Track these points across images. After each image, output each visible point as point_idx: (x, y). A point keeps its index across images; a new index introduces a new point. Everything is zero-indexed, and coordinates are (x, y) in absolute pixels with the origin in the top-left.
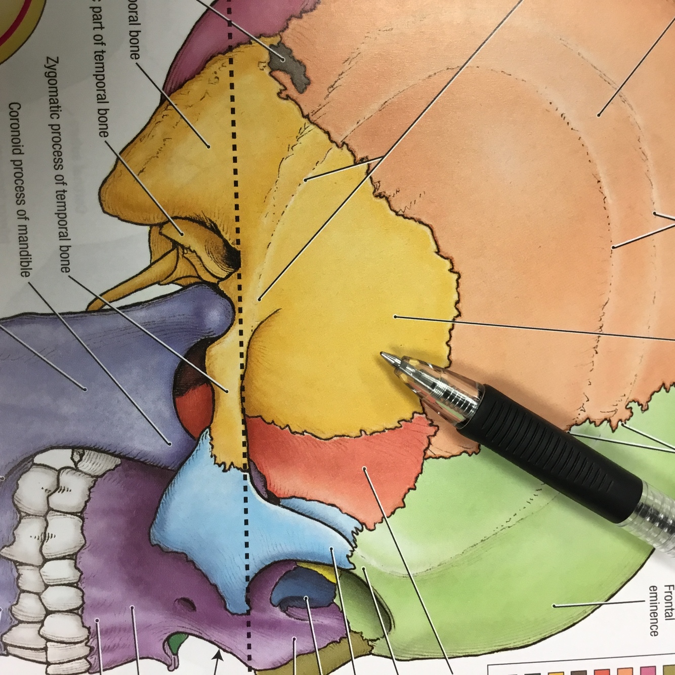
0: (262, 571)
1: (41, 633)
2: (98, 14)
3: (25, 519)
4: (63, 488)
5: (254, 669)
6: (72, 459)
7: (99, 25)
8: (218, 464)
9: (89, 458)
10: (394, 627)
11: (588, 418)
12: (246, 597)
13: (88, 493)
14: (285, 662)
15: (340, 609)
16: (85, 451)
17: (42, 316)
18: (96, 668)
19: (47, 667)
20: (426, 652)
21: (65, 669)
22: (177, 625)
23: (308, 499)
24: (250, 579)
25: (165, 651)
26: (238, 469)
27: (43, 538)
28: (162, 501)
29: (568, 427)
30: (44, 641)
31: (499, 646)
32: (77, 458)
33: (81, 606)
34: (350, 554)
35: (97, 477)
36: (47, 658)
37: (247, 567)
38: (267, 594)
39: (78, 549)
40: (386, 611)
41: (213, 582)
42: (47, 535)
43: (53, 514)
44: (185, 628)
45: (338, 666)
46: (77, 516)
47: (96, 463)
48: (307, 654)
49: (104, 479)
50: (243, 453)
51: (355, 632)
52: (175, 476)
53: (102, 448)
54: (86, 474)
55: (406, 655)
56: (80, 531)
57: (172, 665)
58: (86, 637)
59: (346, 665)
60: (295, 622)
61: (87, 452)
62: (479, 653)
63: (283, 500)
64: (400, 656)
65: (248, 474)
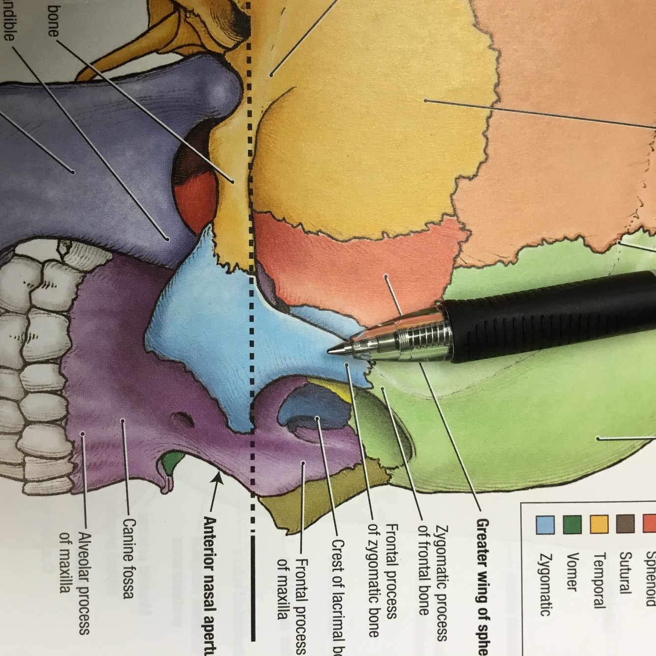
0: (268, 386)
1: (18, 446)
3: (4, 316)
4: (47, 283)
5: (257, 495)
6: (58, 250)
8: (221, 264)
9: (77, 250)
10: (416, 454)
11: (642, 227)
12: (251, 413)
13: (76, 291)
14: (293, 488)
15: (355, 432)
16: (73, 242)
17: (27, 86)
18: (80, 489)
19: (24, 485)
20: (450, 485)
21: (44, 489)
22: (172, 442)
23: (321, 308)
24: (255, 394)
25: (158, 471)
26: (244, 271)
27: (24, 339)
28: (159, 303)
29: (619, 236)
30: (21, 455)
31: (534, 481)
32: (63, 250)
33: (65, 417)
34: (367, 372)
35: (86, 272)
36: (24, 475)
37: (252, 381)
38: (273, 412)
39: (63, 352)
40: (406, 437)
41: (214, 396)
42: (29, 336)
43: (36, 312)
44: (182, 446)
45: (351, 496)
46: (63, 315)
47: (84, 257)
48: (317, 480)
49: (94, 275)
50: (250, 253)
51: (371, 459)
52: (173, 275)
53: (91, 240)
54: (73, 268)
55: (428, 487)
56: (66, 333)
57: (166, 488)
58: (70, 452)
59: (361, 495)
60: (303, 445)
61: (74, 244)
62: (511, 489)
63: (293, 308)
64: (421, 488)
65: (254, 277)
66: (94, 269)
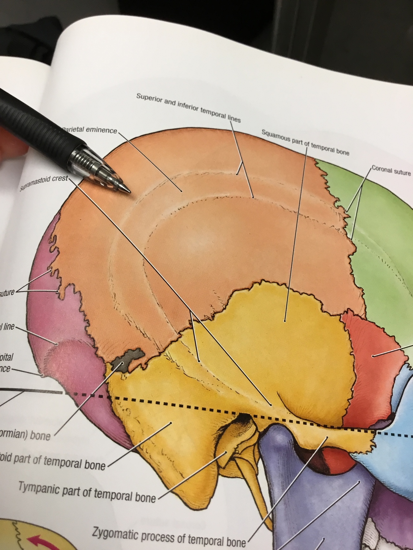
2: (69, 491)
7: (77, 491)
8: (371, 450)
9: (368, 541)
11: (343, 228)
16: (363, 543)
23: (391, 394)
26: (374, 437)
28: (394, 491)
29: (348, 239)
35: (380, 536)
47: (371, 536)
49: (381, 531)
50: (365, 432)
52: (378, 480)
53: (362, 531)
54: (377, 544)
61: (364, 542)
63: (392, 410)
65: (377, 431)
66: (378, 530)
